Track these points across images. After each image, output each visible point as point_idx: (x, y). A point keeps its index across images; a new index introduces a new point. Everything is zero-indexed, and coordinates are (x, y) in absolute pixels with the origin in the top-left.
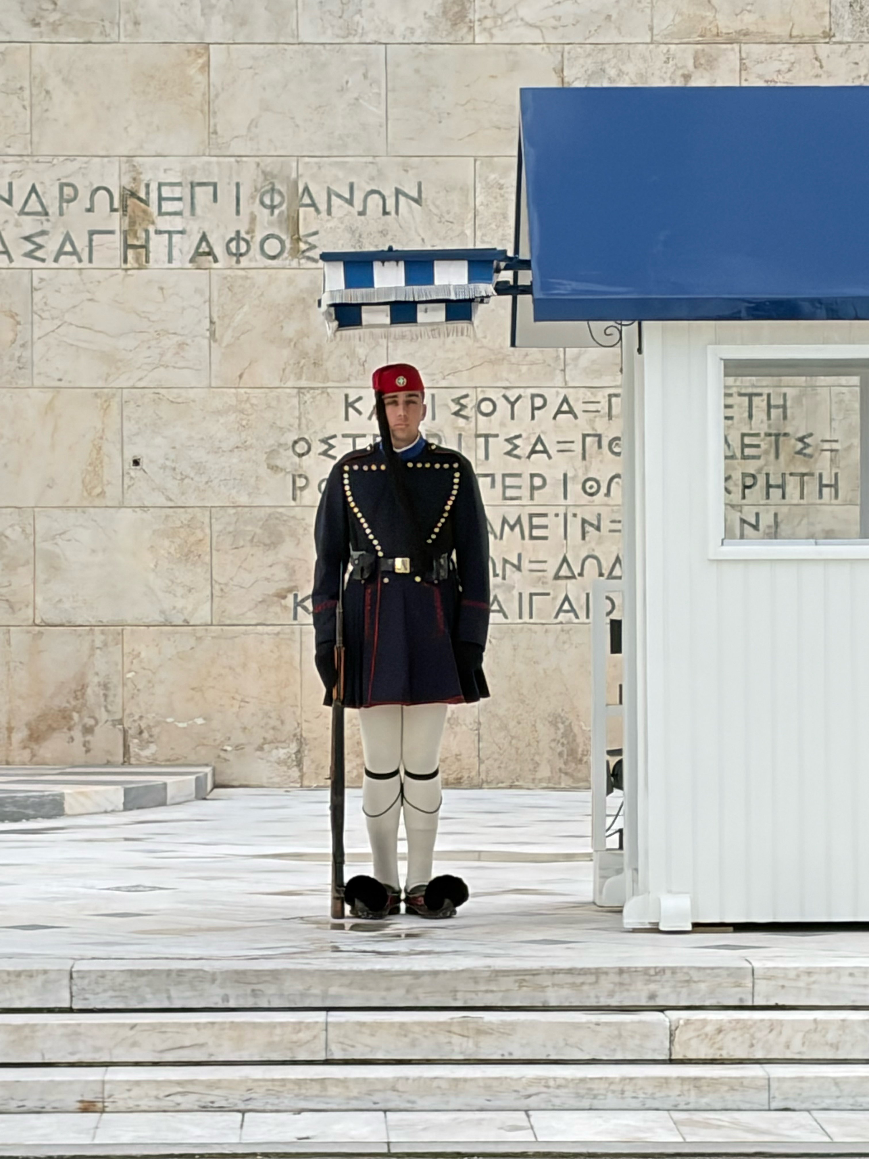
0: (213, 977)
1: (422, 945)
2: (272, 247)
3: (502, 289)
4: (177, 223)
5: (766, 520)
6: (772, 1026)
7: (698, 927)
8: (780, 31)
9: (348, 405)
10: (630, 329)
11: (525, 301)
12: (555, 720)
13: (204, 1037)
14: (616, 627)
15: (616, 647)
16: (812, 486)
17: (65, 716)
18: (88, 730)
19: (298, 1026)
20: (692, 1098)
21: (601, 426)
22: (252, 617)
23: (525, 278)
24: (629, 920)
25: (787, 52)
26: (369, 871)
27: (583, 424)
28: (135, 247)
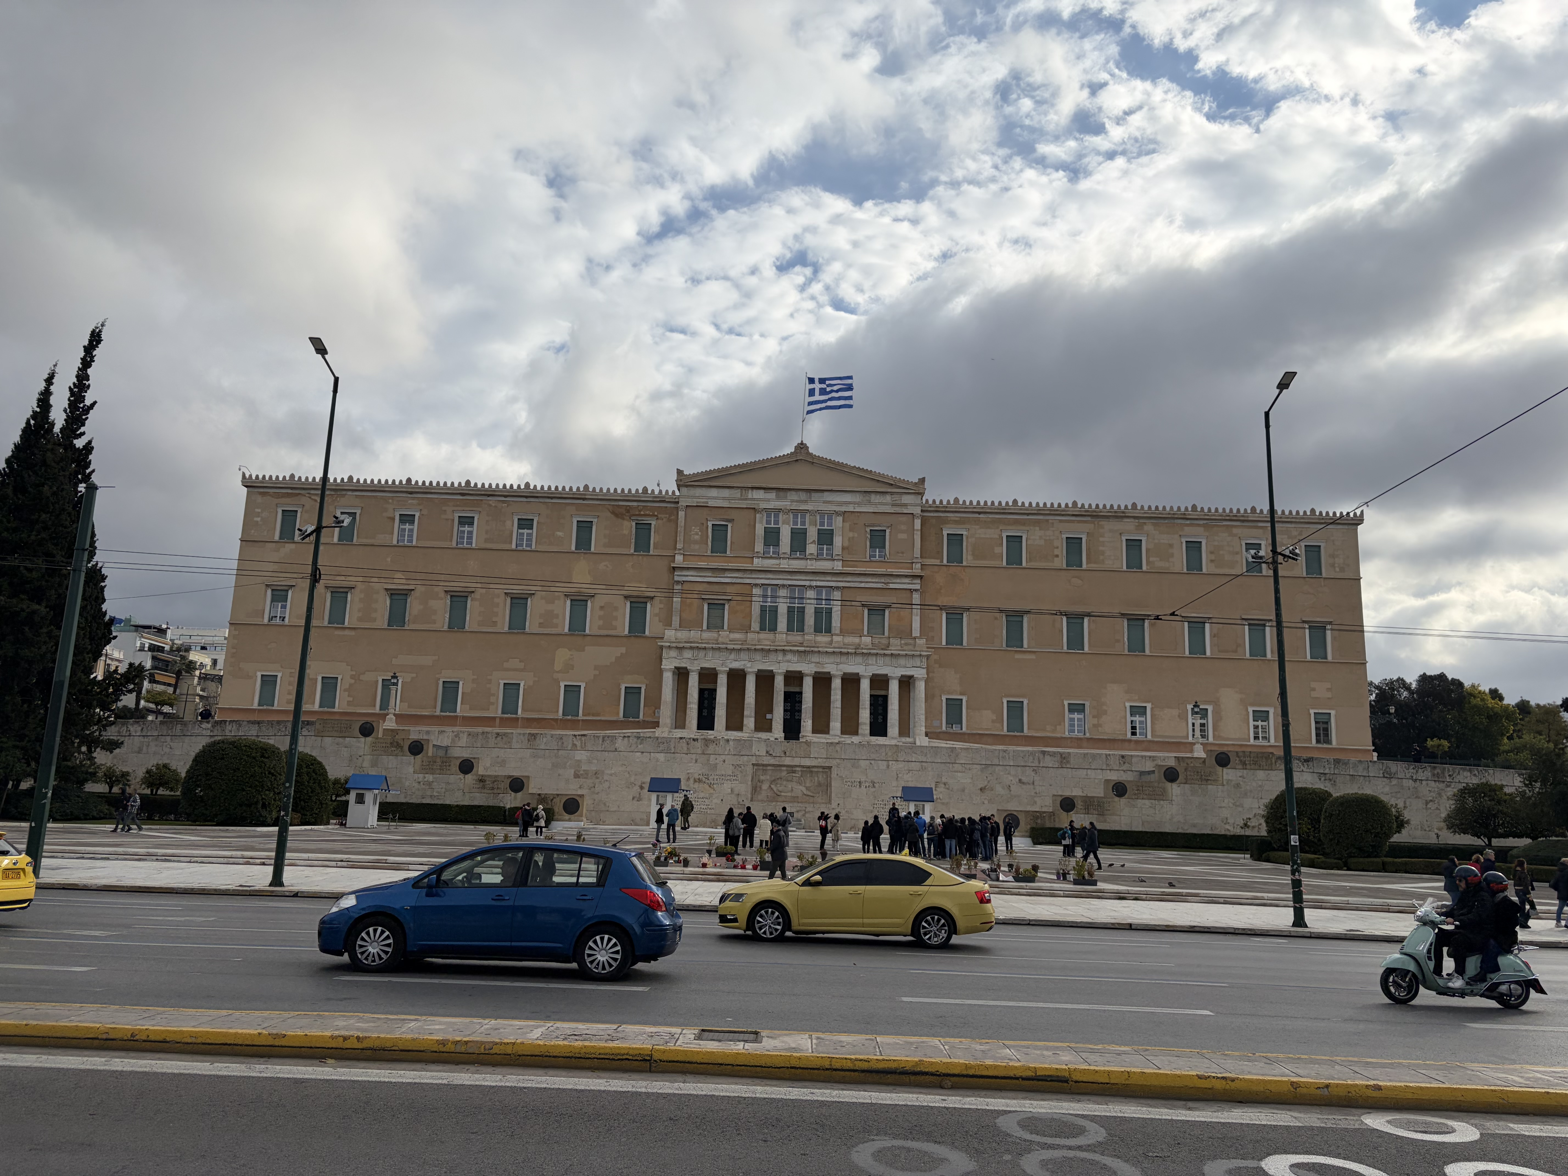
2: (872, 787)
4: (864, 784)
8: (915, 770)
28: (860, 786)
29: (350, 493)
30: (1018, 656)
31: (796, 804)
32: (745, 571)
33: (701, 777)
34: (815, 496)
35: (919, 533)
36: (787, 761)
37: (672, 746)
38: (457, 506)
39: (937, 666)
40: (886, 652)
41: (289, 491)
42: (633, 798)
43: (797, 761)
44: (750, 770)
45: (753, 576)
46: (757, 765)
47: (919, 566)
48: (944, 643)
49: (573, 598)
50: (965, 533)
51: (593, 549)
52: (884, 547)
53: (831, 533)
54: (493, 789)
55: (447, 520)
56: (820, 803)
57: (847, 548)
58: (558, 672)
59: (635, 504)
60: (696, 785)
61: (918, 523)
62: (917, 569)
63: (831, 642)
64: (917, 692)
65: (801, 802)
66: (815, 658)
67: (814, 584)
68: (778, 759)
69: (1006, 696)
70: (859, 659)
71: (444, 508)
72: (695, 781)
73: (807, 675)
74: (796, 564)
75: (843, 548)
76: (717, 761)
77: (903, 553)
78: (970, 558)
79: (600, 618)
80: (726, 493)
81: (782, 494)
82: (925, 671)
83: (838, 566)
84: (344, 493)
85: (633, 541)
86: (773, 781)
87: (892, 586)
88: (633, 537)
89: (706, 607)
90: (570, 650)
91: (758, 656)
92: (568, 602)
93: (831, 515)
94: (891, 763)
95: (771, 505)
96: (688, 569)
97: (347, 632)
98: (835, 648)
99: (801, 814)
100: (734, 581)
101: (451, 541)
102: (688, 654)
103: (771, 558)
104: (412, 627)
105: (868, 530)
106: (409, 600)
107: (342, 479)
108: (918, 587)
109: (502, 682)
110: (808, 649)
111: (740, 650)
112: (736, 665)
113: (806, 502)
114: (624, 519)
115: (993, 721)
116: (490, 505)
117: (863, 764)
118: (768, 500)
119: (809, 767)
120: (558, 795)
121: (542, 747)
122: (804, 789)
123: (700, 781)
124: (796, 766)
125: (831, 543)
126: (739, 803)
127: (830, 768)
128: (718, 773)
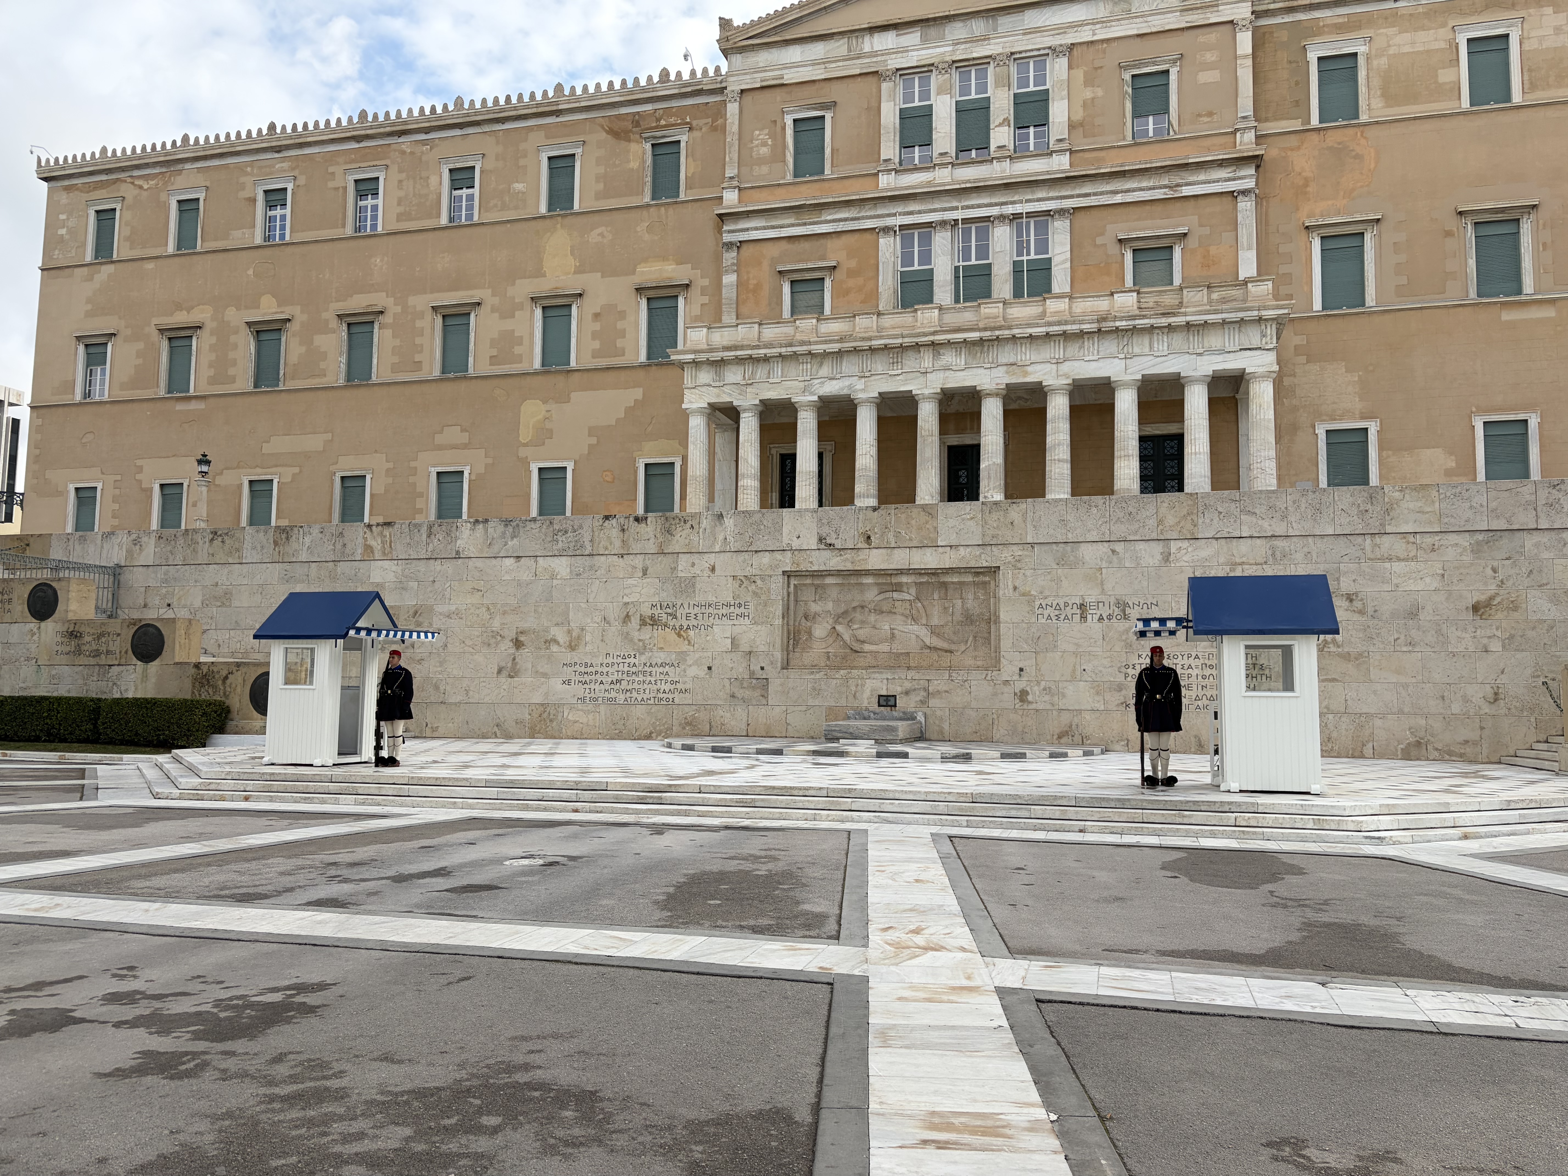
0: (1112, 800)
1: (1166, 794)
2: (1119, 617)
3: (1184, 627)
4: (1094, 612)
5: (1252, 686)
6: (1263, 818)
7: (1241, 791)
8: (1253, 562)
9: (1139, 656)
10: (1219, 638)
11: (1191, 631)
12: (1195, 737)
13: (1110, 815)
14: (1216, 713)
15: (1216, 718)
16: (1264, 677)
17: (1067, 732)
18: (1073, 736)
19: (1135, 813)
20: (1242, 836)
21: (1206, 662)
22: (1115, 709)
23: (1190, 624)
24: (1222, 789)
25: (1255, 567)
26: (1151, 774)
27: (1202, 661)
28: (1083, 618)
29: (188, 166)
30: (1507, 316)
31: (902, 673)
32: (862, 202)
33: (657, 612)
34: (1006, 22)
35: (1249, 62)
36: (875, 560)
37: (587, 538)
38: (353, 161)
39: (1303, 359)
40: (1172, 320)
41: (104, 177)
42: (499, 671)
43: (899, 559)
44: (777, 585)
45: (880, 212)
46: (798, 574)
47: (1250, 136)
48: (1317, 305)
49: (547, 303)
50: (1361, 49)
51: (576, 206)
52: (1166, 111)
53: (1042, 99)
54: (97, 654)
55: (337, 189)
56: (969, 670)
57: (1081, 124)
58: (526, 445)
59: (649, 107)
60: (647, 633)
61: (1245, 42)
62: (1246, 143)
63: (1044, 314)
64: (1253, 408)
65: (918, 668)
66: (1007, 355)
67: (1010, 210)
68: (848, 555)
69: (1481, 411)
70: (1110, 346)
71: (331, 169)
72: (643, 623)
73: (989, 395)
74: (969, 174)
75: (1072, 126)
76: (696, 570)
77: (1210, 114)
78: (1377, 103)
79: (595, 335)
80: (818, 50)
81: (933, 32)
82: (1271, 357)
83: (1060, 164)
84: (180, 167)
85: (649, 179)
86: (844, 616)
87: (1187, 191)
88: (649, 172)
89: (786, 289)
90: (545, 402)
91: (879, 365)
92: (538, 312)
93: (1041, 58)
94: (1174, 546)
95: (912, 59)
96: (748, 214)
97: (193, 405)
98: (1050, 324)
99: (915, 698)
100: (840, 227)
101: (344, 226)
102: (734, 375)
103: (916, 169)
104: (291, 385)
105: (1127, 76)
106: (283, 339)
107: (174, 143)
108: (1250, 184)
109: (434, 471)
110: (987, 334)
111: (840, 353)
112: (832, 388)
113: (986, 39)
114: (629, 141)
115: (1449, 473)
116: (403, 153)
117: (1090, 554)
118: (905, 50)
119: (934, 573)
120: (238, 665)
121: (303, 557)
122: (923, 632)
123: (654, 622)
124: (901, 572)
125: (1043, 122)
126: (752, 674)
127: (994, 571)
128: (699, 598)
